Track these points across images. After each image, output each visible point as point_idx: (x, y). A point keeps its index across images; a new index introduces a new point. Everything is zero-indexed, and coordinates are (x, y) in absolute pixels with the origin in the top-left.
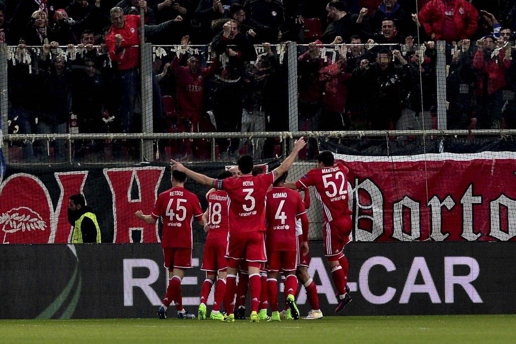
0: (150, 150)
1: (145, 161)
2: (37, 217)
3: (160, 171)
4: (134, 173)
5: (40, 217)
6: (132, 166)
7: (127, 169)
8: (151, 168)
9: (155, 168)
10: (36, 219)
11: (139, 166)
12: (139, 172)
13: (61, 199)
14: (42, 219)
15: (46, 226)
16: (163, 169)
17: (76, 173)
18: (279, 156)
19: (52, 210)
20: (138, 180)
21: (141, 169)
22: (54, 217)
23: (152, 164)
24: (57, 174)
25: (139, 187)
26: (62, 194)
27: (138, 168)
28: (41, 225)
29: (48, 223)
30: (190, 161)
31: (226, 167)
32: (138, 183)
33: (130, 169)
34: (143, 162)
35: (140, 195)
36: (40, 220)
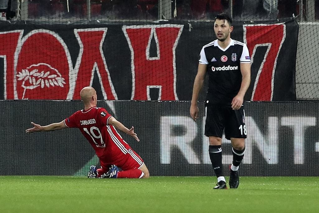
0: (168, 8)
1: (163, 18)
3: (178, 29)
4: (153, 31)
6: (150, 23)
7: (145, 27)
8: (169, 25)
9: (172, 26)
10: (56, 76)
11: (157, 24)
12: (157, 30)
13: (80, 55)
14: (61, 76)
16: (181, 27)
17: (97, 29)
18: (295, 16)
19: (70, 65)
20: (156, 38)
21: (158, 26)
22: (73, 74)
23: (170, 22)
24: (76, 31)
25: (158, 45)
26: (81, 50)
27: (155, 26)
28: (60, 82)
29: (67, 80)
30: (207, 19)
31: (243, 25)
32: (157, 41)
33: (148, 26)
34: (161, 20)
35: (158, 52)
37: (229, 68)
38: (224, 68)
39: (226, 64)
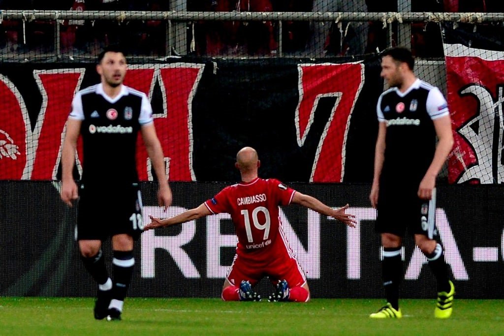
0: (182, 37)
1: (173, 54)
2: (5, 138)
3: (197, 70)
4: (157, 73)
5: (9, 139)
6: (154, 62)
7: (146, 66)
8: (183, 65)
9: (189, 65)
10: (4, 142)
11: (164, 62)
12: (164, 72)
13: (43, 111)
14: (12, 142)
15: (19, 153)
16: (201, 67)
17: (66, 71)
19: (28, 127)
20: (162, 84)
21: (167, 66)
22: (32, 139)
23: (184, 59)
24: (36, 73)
25: (164, 95)
26: (45, 104)
27: (162, 66)
28: (12, 152)
29: (22, 148)
30: (243, 55)
31: (299, 65)
32: (163, 89)
33: (151, 66)
34: (171, 56)
35: (165, 106)
36: (10, 143)
37: (119, 129)
38: (110, 129)
39: (114, 123)
